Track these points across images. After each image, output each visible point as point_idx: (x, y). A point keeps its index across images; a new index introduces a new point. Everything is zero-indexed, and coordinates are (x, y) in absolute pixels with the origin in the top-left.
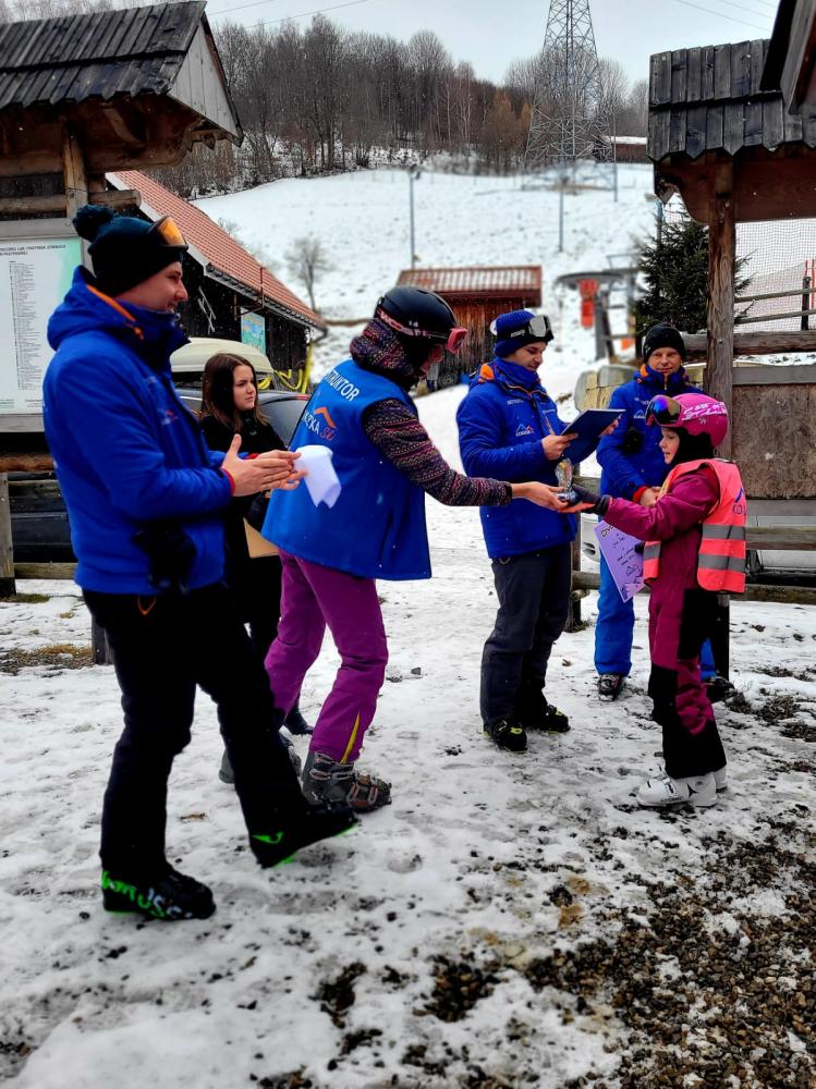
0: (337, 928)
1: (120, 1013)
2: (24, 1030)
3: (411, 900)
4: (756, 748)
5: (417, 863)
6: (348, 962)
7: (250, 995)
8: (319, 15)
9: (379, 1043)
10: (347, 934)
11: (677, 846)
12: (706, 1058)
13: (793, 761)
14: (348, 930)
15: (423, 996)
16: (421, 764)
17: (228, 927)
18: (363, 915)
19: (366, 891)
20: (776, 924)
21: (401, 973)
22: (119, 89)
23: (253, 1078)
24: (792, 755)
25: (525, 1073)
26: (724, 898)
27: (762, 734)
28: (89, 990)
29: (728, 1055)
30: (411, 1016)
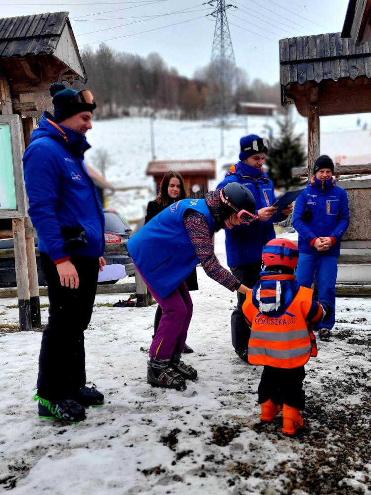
0: (164, 417)
1: (69, 452)
2: (25, 461)
3: (196, 406)
4: (337, 348)
5: (195, 394)
6: (172, 429)
7: (130, 443)
8: (103, 43)
9: (192, 456)
10: (169, 420)
11: (310, 383)
12: (337, 451)
13: (354, 352)
14: (169, 418)
15: (209, 438)
16: (189, 360)
17: (113, 420)
18: (175, 413)
19: (174, 404)
20: (357, 406)
21: (197, 431)
22: (28, 52)
23: (138, 470)
24: (353, 350)
25: (260, 461)
26: (334, 399)
27: (339, 343)
28: (53, 445)
29: (346, 450)
30: (205, 445)
